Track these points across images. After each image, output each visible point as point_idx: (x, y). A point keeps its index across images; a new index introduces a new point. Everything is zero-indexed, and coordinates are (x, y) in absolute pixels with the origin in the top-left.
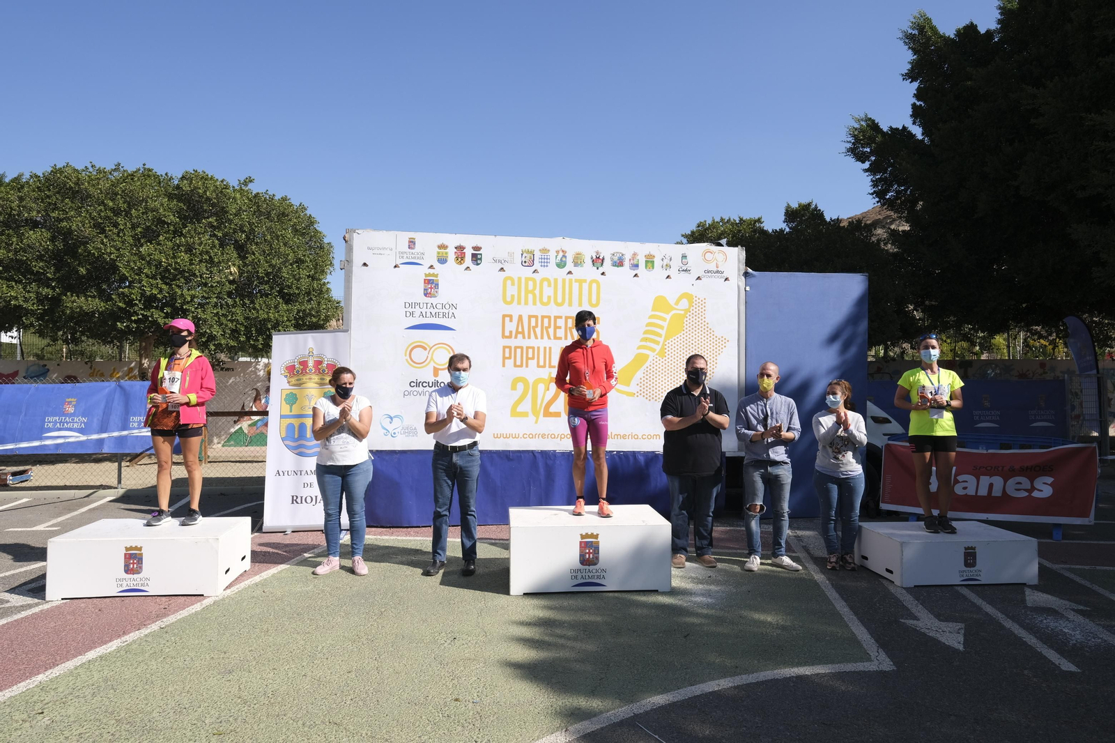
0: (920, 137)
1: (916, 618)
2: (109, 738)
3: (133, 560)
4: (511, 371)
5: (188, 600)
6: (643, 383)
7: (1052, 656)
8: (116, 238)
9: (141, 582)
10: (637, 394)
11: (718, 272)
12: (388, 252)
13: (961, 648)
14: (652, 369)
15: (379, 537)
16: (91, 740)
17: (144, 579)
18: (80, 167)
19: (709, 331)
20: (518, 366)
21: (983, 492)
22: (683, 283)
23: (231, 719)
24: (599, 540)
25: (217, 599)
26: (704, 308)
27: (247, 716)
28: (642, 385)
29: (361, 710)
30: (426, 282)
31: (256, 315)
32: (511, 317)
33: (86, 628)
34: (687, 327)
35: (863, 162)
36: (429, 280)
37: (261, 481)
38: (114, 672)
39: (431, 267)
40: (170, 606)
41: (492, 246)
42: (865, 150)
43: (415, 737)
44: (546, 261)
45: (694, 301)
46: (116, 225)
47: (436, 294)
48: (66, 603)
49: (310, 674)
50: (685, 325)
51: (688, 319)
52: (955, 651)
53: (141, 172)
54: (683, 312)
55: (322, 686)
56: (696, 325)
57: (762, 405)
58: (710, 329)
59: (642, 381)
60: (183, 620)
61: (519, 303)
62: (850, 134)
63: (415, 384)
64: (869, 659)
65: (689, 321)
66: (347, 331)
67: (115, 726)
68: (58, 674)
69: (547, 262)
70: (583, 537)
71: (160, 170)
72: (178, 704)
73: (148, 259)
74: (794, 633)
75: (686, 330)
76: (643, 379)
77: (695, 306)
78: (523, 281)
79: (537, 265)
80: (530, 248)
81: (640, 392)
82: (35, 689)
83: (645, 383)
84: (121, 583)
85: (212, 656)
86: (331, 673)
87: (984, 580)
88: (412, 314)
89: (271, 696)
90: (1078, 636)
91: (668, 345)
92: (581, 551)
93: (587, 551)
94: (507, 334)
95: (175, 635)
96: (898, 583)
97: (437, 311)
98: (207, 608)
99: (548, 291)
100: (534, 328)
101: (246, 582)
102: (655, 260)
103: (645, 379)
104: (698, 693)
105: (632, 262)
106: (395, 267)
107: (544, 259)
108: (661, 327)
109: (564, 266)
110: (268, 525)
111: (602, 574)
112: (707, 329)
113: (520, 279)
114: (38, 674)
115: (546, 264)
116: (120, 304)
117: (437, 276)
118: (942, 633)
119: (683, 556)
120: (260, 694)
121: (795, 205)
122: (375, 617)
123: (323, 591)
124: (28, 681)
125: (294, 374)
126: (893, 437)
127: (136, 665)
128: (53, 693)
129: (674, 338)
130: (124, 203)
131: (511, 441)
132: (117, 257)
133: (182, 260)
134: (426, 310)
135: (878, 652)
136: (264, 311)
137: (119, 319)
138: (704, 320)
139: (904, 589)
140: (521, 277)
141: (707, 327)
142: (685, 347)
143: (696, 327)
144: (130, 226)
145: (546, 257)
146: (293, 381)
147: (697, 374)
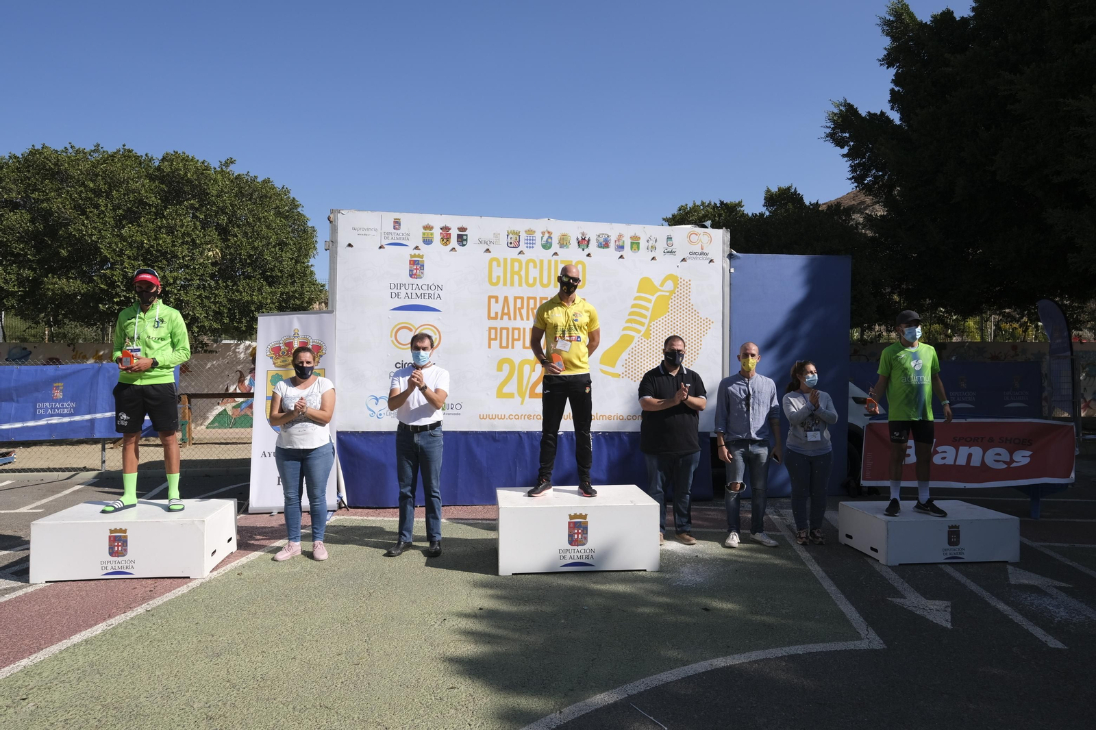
0: (897, 122)
1: (903, 597)
2: (96, 724)
3: (118, 543)
4: (497, 352)
5: (174, 582)
6: (628, 364)
7: (1038, 632)
8: (98, 220)
9: (127, 564)
10: (622, 375)
11: (702, 254)
12: (373, 232)
13: (949, 626)
14: (637, 351)
15: (365, 518)
16: (77, 726)
17: (129, 562)
18: (60, 148)
19: (694, 313)
20: (504, 347)
21: (961, 462)
22: (668, 265)
23: (220, 704)
24: (587, 520)
25: (204, 581)
26: (689, 290)
27: (236, 701)
28: (627, 366)
29: (352, 693)
30: (412, 263)
31: (239, 297)
32: (496, 298)
33: (71, 611)
35: (842, 147)
36: (415, 261)
37: (246, 463)
38: (100, 656)
39: (417, 248)
40: (156, 589)
41: (478, 226)
42: (844, 135)
43: (407, 720)
44: (531, 242)
46: (97, 206)
47: (422, 275)
48: (50, 586)
49: (299, 656)
50: (670, 306)
51: (673, 301)
52: (944, 629)
53: (121, 153)
54: (668, 294)
55: (311, 669)
57: (744, 385)
58: (695, 311)
59: (627, 362)
60: (170, 602)
61: (505, 284)
62: (830, 119)
63: (401, 366)
64: (858, 637)
65: (674, 303)
66: (332, 312)
67: (101, 711)
68: (42, 659)
70: (571, 517)
71: (140, 151)
72: (165, 688)
73: (129, 240)
74: (784, 612)
75: (671, 312)
76: (628, 360)
77: (680, 288)
78: (509, 261)
79: (523, 247)
80: (516, 229)
81: (625, 373)
82: (20, 674)
83: (630, 364)
84: (105, 566)
85: (200, 639)
86: (321, 656)
87: (967, 557)
88: (397, 295)
89: (260, 680)
90: (1062, 613)
91: (653, 326)
92: (569, 532)
93: (576, 531)
94: (493, 315)
95: (161, 618)
96: (882, 561)
97: (422, 291)
98: (193, 590)
99: (534, 273)
100: (520, 309)
101: (232, 564)
102: (641, 241)
103: (630, 360)
104: (691, 673)
105: (617, 243)
106: (380, 247)
107: (530, 240)
108: (647, 309)
109: (550, 248)
110: (254, 506)
111: (590, 554)
112: (691, 311)
113: (505, 260)
114: (23, 658)
115: (531, 245)
116: (102, 286)
117: (422, 257)
118: (929, 611)
120: (249, 678)
121: (774, 189)
122: (364, 599)
123: (311, 572)
124: (11, 666)
125: (280, 356)
127: (122, 649)
128: (37, 678)
129: (659, 319)
130: (105, 184)
131: (496, 422)
132: (99, 239)
133: (164, 242)
134: (412, 291)
135: (867, 630)
136: (247, 293)
137: (101, 301)
138: (689, 301)
139: (889, 567)
140: (506, 259)
141: (692, 309)
142: (669, 329)
143: (680, 308)
144: (111, 208)
145: (531, 238)
146: (279, 362)
147: (672, 355)
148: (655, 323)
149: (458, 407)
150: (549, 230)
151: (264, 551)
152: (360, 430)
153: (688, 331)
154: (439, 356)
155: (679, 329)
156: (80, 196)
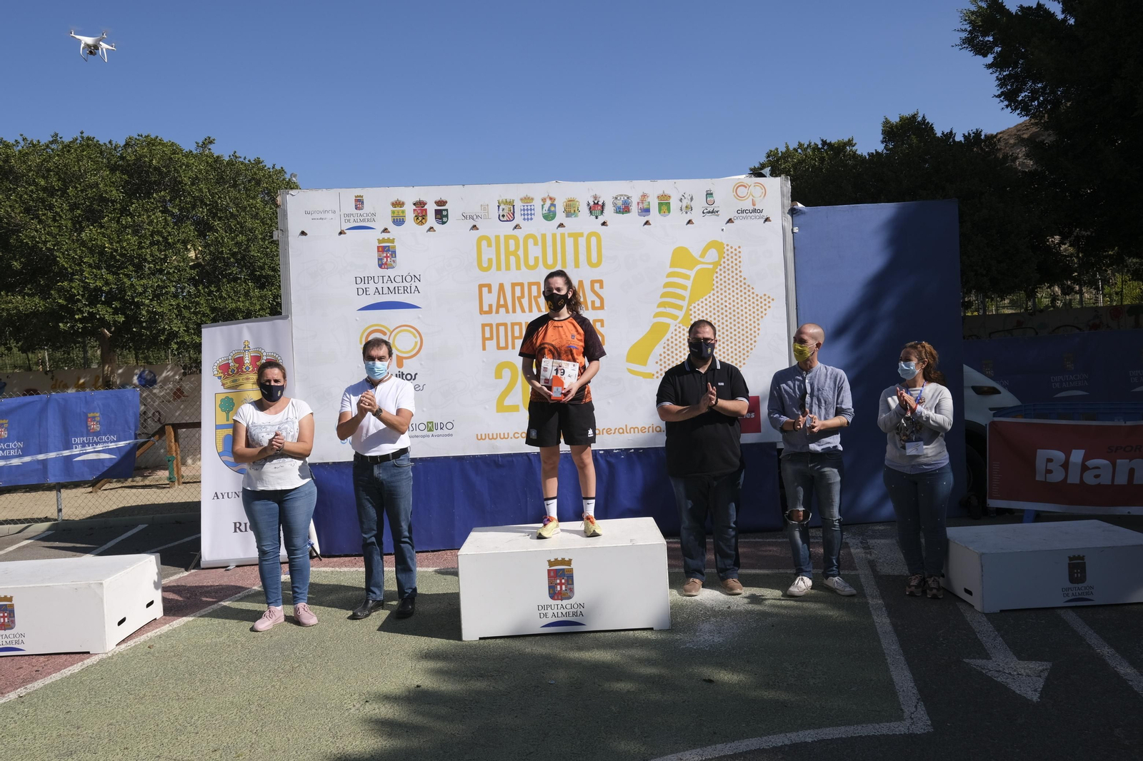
0: (1060, 16)
1: (988, 657)
3: (3, 614)
4: (494, 355)
5: (68, 660)
6: (663, 360)
8: (52, 223)
9: (15, 639)
10: (656, 375)
11: (754, 211)
12: (330, 215)
13: (1035, 698)
14: (675, 342)
15: (337, 569)
17: (18, 636)
18: (11, 141)
19: (748, 288)
20: (503, 348)
21: (1122, 479)
22: (709, 229)
24: (572, 566)
25: (104, 656)
26: (739, 260)
28: (662, 363)
30: (380, 249)
31: (223, 305)
32: (489, 286)
34: (718, 284)
35: (985, 55)
36: (384, 247)
37: (196, 507)
39: (385, 230)
40: (45, 668)
41: (459, 198)
42: (987, 39)
44: (529, 212)
45: (725, 250)
46: (51, 207)
47: (394, 265)
50: (714, 282)
51: (718, 275)
52: (1026, 703)
53: (78, 141)
54: (711, 266)
56: (730, 282)
57: (798, 380)
58: (749, 286)
59: (662, 357)
60: (51, 686)
62: (965, 20)
64: (899, 717)
65: (720, 277)
66: (286, 317)
69: (531, 214)
70: (551, 563)
71: (103, 140)
73: (90, 245)
74: (811, 682)
75: (716, 290)
76: (663, 355)
77: (727, 257)
78: (502, 239)
79: (518, 219)
80: (509, 198)
81: (660, 372)
83: (666, 360)
87: (1098, 599)
88: (365, 291)
91: (693, 310)
92: (550, 582)
93: (558, 581)
94: (486, 308)
95: (30, 705)
96: (978, 607)
97: (396, 285)
98: (86, 670)
99: (534, 251)
100: (520, 299)
101: (149, 634)
102: (671, 201)
103: (666, 355)
105: (641, 206)
106: (340, 233)
107: (527, 210)
108: (684, 288)
109: (553, 218)
110: (207, 560)
111: (579, 610)
112: (744, 286)
115: (529, 217)
116: (60, 301)
117: (393, 241)
118: (1016, 677)
119: (697, 581)
121: (895, 119)
122: (282, 676)
125: (229, 375)
126: (999, 411)
129: (701, 300)
130: (59, 180)
131: (499, 443)
132: (54, 245)
133: (128, 244)
134: (383, 285)
135: (916, 707)
136: (233, 299)
137: (61, 319)
138: (739, 274)
139: (986, 614)
140: (499, 236)
141: (745, 284)
142: (716, 311)
143: (729, 284)
144: (68, 208)
145: (529, 208)
146: (228, 382)
147: (700, 347)
148: (696, 305)
149: (449, 426)
150: (551, 195)
151: (194, 616)
152: (330, 460)
153: (741, 313)
154: (421, 364)
155: (729, 311)
156: (31, 196)
